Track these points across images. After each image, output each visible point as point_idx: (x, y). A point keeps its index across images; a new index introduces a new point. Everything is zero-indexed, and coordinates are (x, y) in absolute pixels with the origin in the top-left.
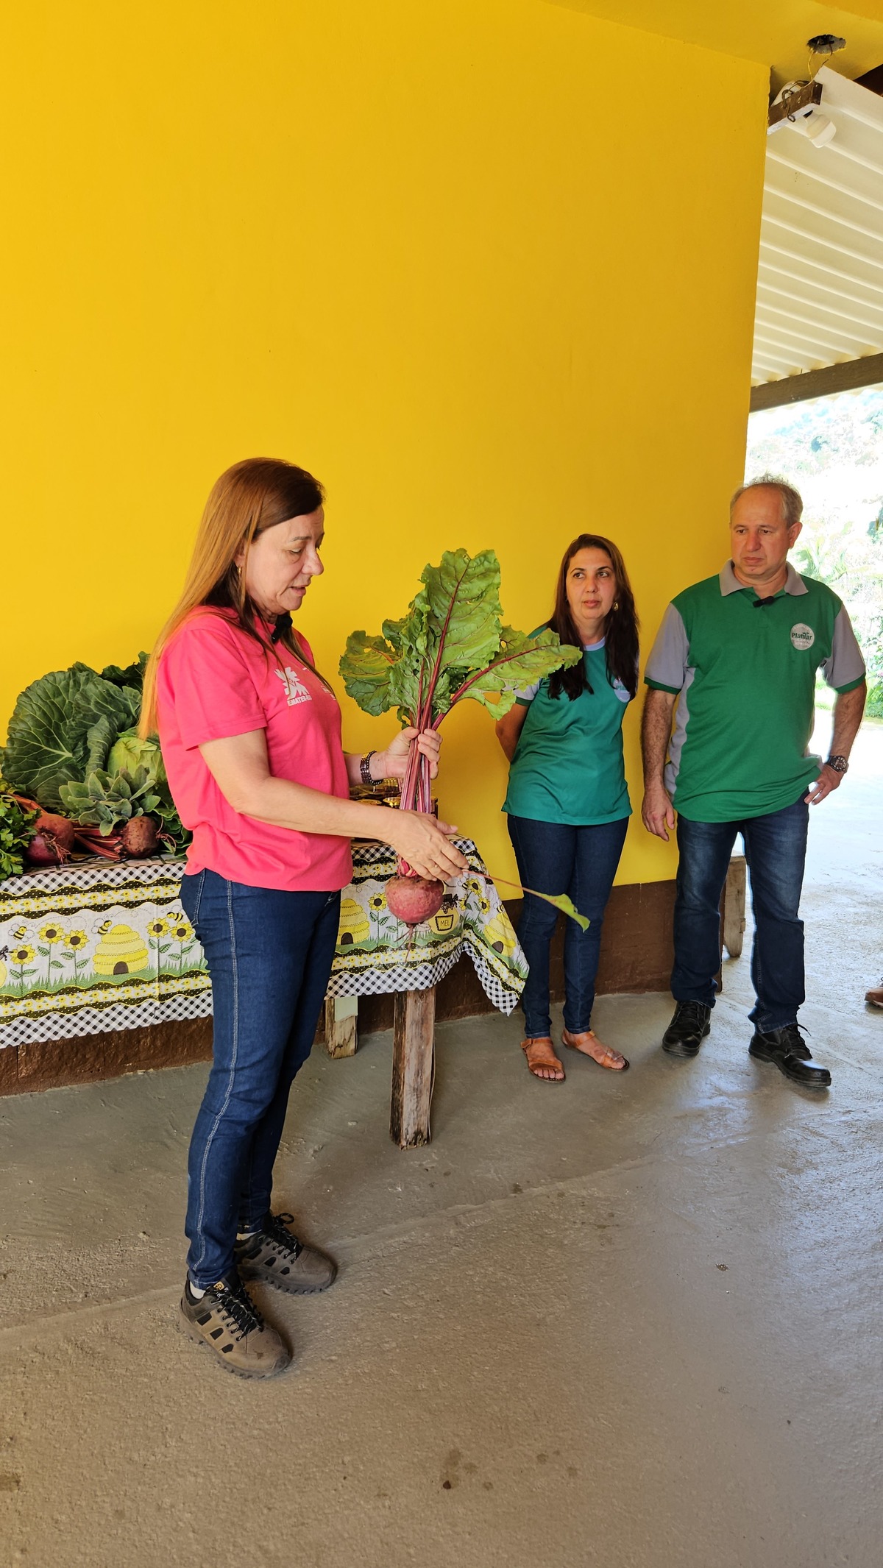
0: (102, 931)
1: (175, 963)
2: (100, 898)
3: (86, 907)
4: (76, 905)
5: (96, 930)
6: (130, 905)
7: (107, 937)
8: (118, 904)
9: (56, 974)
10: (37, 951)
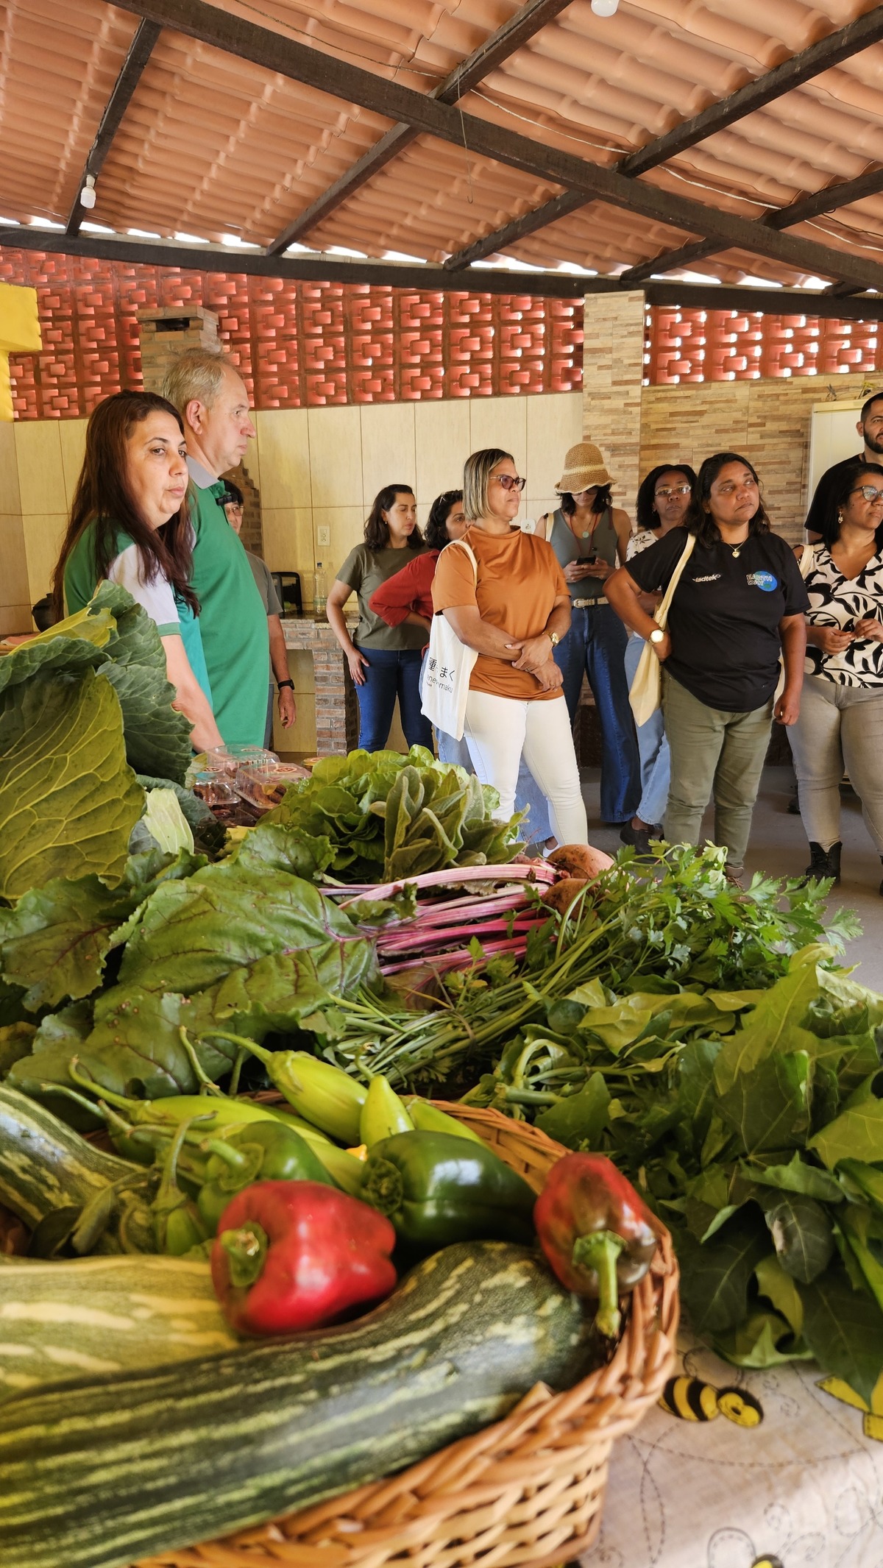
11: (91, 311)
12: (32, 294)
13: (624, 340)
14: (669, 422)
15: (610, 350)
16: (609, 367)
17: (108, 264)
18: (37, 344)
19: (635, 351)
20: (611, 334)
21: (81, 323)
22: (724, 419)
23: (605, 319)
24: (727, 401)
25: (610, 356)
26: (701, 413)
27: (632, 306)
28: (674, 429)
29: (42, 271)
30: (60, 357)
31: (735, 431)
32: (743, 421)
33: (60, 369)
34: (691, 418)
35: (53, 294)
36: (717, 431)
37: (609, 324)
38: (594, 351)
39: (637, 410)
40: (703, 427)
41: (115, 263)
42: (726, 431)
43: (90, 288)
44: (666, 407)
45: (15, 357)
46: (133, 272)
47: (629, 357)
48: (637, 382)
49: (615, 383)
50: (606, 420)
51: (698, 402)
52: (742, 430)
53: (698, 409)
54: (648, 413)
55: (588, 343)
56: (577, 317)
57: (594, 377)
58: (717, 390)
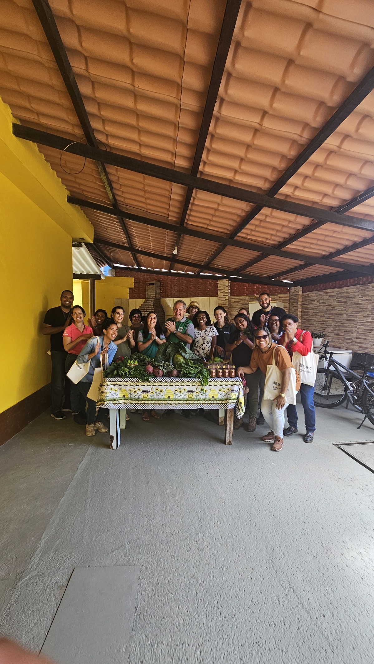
0: (166, 390)
1: (179, 398)
4: (162, 384)
5: (165, 390)
6: (171, 385)
8: (169, 385)
9: (158, 397)
10: (155, 392)
11: (142, 281)
12: (133, 279)
13: (225, 288)
14: (234, 303)
15: (223, 290)
16: (222, 293)
17: (145, 273)
18: (133, 287)
19: (227, 289)
20: (223, 287)
21: (140, 283)
22: (244, 302)
24: (244, 299)
26: (240, 301)
27: (226, 282)
29: (135, 275)
33: (136, 290)
35: (136, 278)
37: (222, 285)
38: (220, 290)
39: (227, 300)
42: (244, 305)
43: (142, 277)
44: (233, 300)
45: (130, 289)
46: (148, 275)
47: (226, 291)
48: (228, 295)
49: (224, 295)
50: (222, 302)
54: (230, 301)
55: (219, 288)
56: (218, 283)
57: (220, 294)
58: (243, 297)
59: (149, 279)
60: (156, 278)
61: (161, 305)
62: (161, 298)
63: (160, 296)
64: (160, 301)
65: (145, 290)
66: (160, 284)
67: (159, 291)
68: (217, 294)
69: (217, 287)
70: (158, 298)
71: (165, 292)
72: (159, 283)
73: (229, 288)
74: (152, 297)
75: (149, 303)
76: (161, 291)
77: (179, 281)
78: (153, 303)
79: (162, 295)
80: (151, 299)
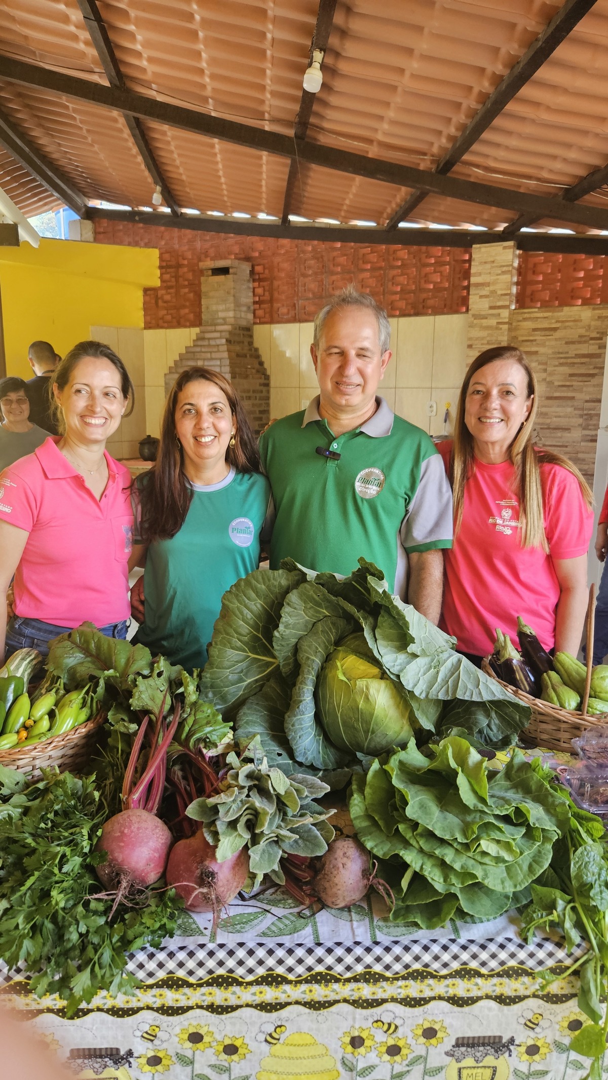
0: (271, 1039)
2: (269, 994)
3: (248, 1005)
4: (233, 1001)
5: (262, 1037)
6: (316, 1006)
7: (278, 1049)
8: (297, 1003)
10: (174, 1059)
11: (186, 262)
12: (156, 253)
13: (499, 277)
14: (532, 335)
15: (488, 284)
16: (486, 296)
17: (195, 232)
18: (157, 283)
19: (508, 284)
20: (490, 273)
21: (180, 269)
22: (573, 334)
23: (485, 263)
24: (575, 321)
25: (487, 288)
26: (555, 329)
27: (505, 254)
28: (535, 340)
29: (162, 238)
30: (169, 291)
31: (579, 342)
32: (585, 336)
33: (167, 297)
34: (547, 333)
35: (167, 252)
36: (567, 343)
37: (488, 266)
38: (478, 285)
39: (506, 327)
40: (556, 340)
41: (199, 232)
42: (573, 343)
43: (185, 248)
44: (529, 325)
45: (146, 291)
46: (208, 238)
47: (501, 289)
48: (507, 307)
49: (491, 308)
50: (484, 333)
51: (553, 321)
52: (585, 342)
53: (554, 326)
54: (516, 329)
55: (473, 280)
56: (469, 261)
57: (477, 302)
58: (568, 312)
59: (212, 252)
60: (236, 249)
61: (257, 350)
62: (255, 323)
63: (250, 316)
64: (251, 336)
65: (198, 296)
66: (252, 272)
67: (247, 298)
68: (465, 301)
69: (467, 274)
70: (244, 323)
71: (271, 301)
72: (246, 268)
73: (515, 279)
74: (224, 319)
75: (212, 343)
76: (254, 295)
77: (318, 257)
78: (227, 340)
79: (260, 313)
80: (219, 328)
